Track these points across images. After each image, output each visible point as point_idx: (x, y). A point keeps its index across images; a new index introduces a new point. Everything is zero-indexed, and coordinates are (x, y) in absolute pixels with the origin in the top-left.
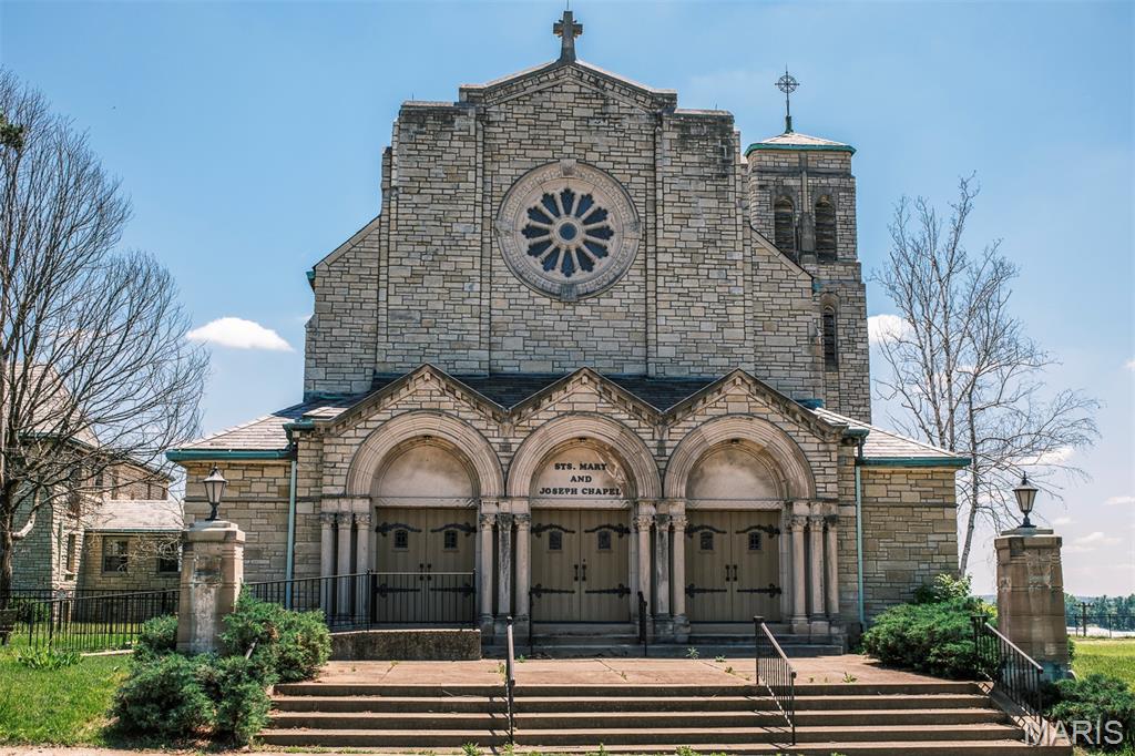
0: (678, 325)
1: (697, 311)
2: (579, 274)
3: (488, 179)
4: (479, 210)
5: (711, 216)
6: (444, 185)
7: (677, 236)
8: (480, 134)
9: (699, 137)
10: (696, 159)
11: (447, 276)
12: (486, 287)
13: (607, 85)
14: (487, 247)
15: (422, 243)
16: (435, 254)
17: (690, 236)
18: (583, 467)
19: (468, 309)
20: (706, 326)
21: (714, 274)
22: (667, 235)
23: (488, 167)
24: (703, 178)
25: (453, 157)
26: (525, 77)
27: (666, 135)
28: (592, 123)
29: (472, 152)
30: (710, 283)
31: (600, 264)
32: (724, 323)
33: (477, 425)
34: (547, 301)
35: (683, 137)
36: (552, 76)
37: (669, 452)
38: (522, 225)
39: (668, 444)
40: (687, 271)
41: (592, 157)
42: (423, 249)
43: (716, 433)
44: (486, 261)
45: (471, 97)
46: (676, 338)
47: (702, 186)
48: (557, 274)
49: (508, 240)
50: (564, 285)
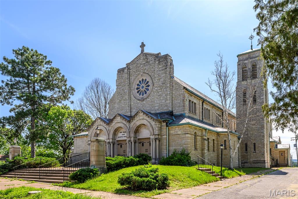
0: (158, 102)
1: (162, 98)
2: (145, 95)
3: (130, 80)
4: (128, 86)
5: (164, 78)
6: (123, 83)
7: (158, 83)
8: (128, 72)
9: (162, 61)
10: (161, 66)
11: (124, 100)
12: (130, 101)
13: (148, 56)
14: (130, 93)
15: (121, 95)
16: (123, 96)
17: (160, 83)
18: (124, 132)
19: (127, 105)
20: (163, 101)
21: (164, 90)
22: (156, 84)
23: (130, 78)
24: (162, 70)
25: (124, 78)
26: (135, 59)
27: (156, 63)
28: (145, 64)
29: (127, 76)
30: (164, 92)
31: (148, 92)
32: (166, 100)
33: (105, 127)
34: (139, 101)
35: (159, 62)
36: (139, 57)
37: (131, 128)
38: (136, 88)
39: (131, 126)
40: (160, 90)
41: (145, 71)
42: (121, 96)
43: (138, 123)
44: (130, 96)
45: (128, 65)
46: (158, 105)
47: (162, 72)
48: (141, 96)
49: (133, 91)
50: (142, 98)
